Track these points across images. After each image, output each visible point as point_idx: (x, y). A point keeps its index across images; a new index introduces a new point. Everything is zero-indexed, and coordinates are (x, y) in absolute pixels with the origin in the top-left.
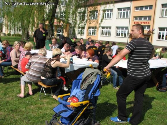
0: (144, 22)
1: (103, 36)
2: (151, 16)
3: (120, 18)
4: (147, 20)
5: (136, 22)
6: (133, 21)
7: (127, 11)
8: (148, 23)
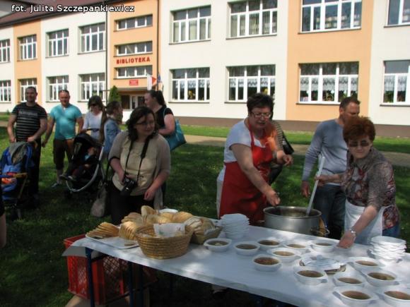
0: (138, 57)
1: (54, 100)
2: (151, 42)
3: (86, 51)
4: (145, 52)
5: (122, 58)
6: (115, 56)
7: (101, 32)
8: (146, 59)
